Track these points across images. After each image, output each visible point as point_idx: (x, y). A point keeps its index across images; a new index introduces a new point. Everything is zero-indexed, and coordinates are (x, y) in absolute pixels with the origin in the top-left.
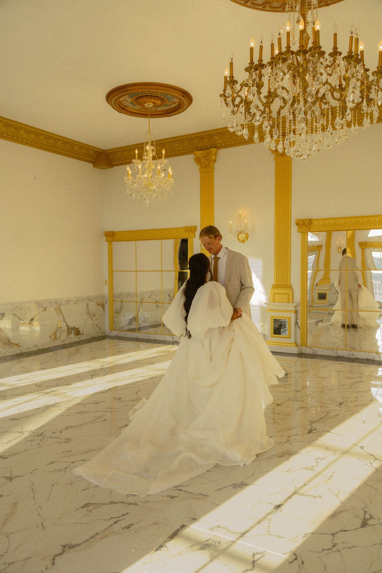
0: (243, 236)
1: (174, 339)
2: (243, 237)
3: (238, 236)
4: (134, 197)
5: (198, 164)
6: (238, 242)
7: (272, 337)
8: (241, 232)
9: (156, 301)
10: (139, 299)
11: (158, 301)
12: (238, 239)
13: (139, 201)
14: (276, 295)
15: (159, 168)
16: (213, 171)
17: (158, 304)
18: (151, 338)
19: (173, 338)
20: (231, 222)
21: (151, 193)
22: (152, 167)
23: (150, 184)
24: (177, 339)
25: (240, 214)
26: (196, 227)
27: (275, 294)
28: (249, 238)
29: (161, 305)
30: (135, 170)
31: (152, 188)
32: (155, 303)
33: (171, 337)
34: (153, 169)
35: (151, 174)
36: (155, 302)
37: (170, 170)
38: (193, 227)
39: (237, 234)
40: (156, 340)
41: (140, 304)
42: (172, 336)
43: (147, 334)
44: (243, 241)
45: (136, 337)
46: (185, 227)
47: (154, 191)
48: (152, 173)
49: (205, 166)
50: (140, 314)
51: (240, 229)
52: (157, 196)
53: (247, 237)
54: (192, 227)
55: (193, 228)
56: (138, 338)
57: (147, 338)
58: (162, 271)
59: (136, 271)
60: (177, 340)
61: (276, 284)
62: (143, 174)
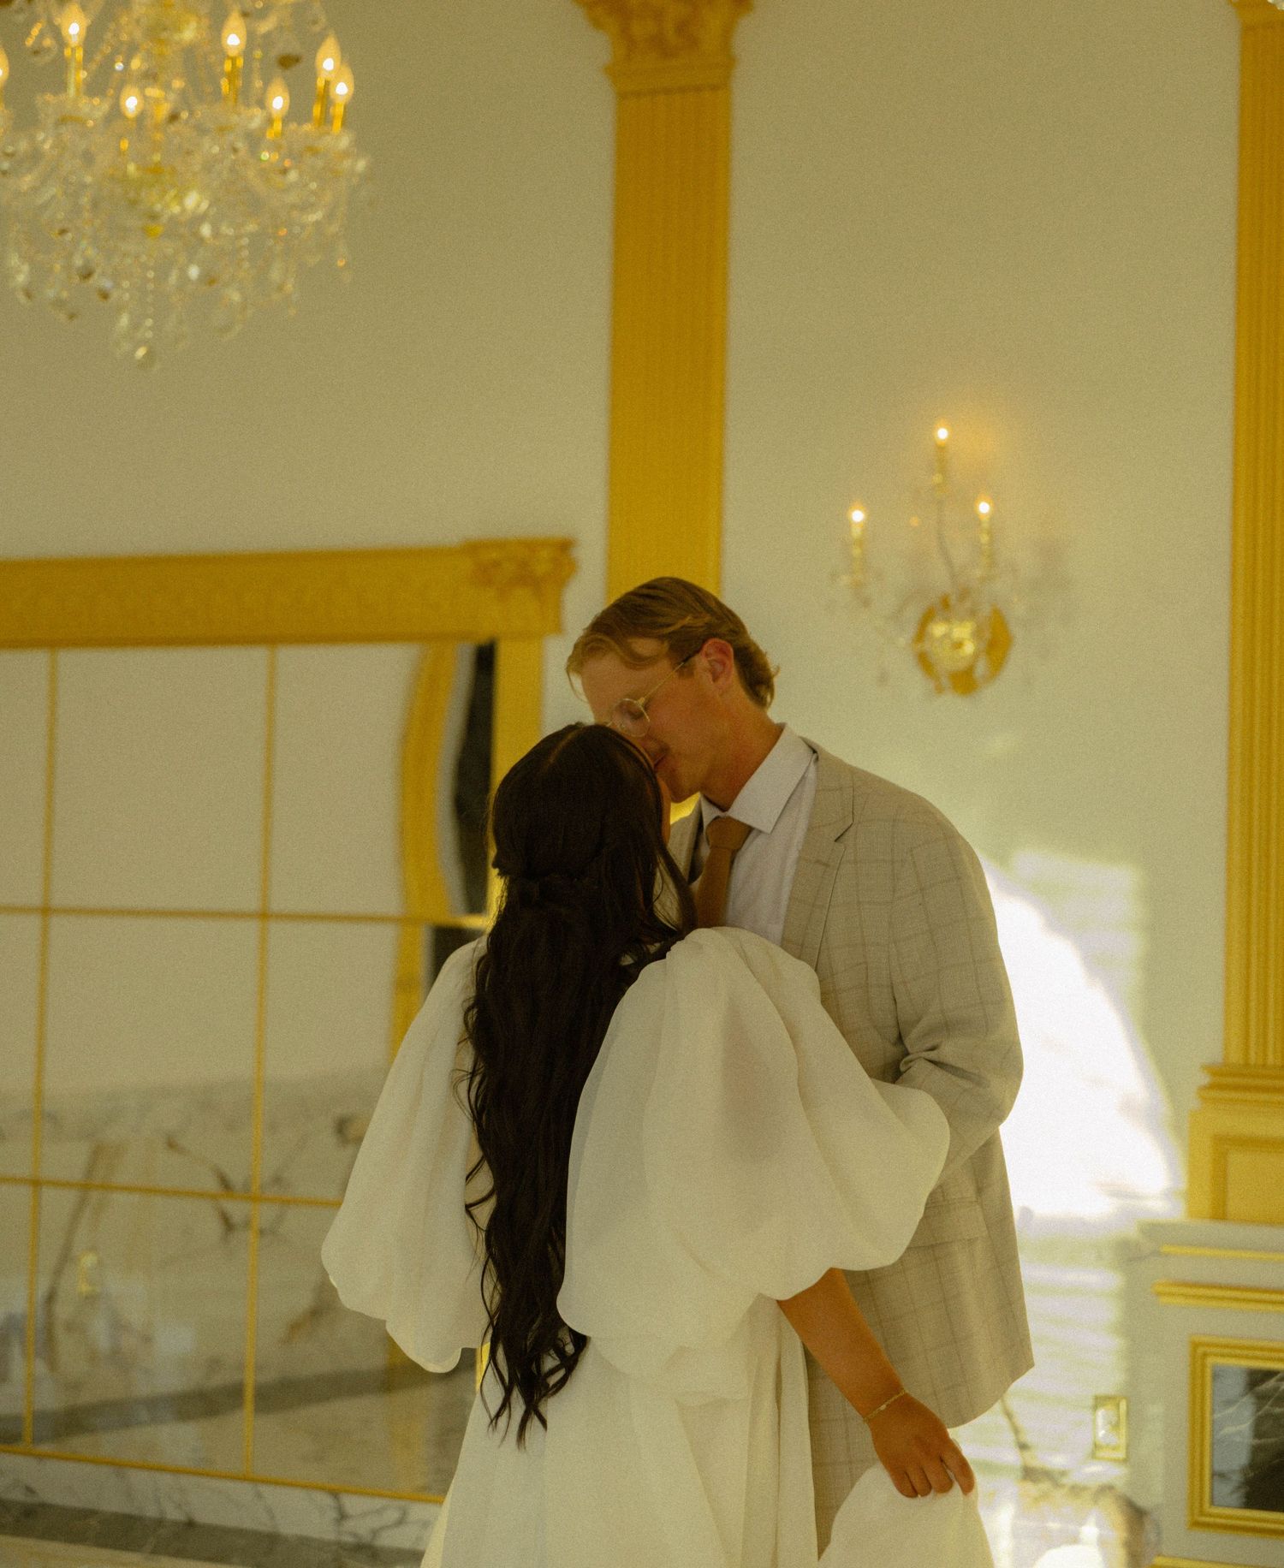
0: (963, 631)
1: (349, 1525)
2: (958, 645)
3: (921, 633)
4: (21, 278)
5: (597, 24)
6: (915, 682)
7: (1196, 1524)
8: (945, 603)
9: (225, 1184)
10: (68, 1159)
11: (236, 1178)
12: (925, 662)
13: (62, 317)
14: (1239, 1161)
15: (233, 40)
16: (722, 85)
17: (236, 1210)
18: (151, 1512)
19: (342, 1516)
20: (858, 516)
21: (169, 248)
22: (176, 37)
23: (157, 170)
24: (373, 1522)
25: (941, 448)
26: (564, 547)
27: (1224, 1145)
28: (1016, 656)
29: (263, 1214)
30: (36, 53)
31: (176, 209)
32: (213, 1197)
33: (327, 1500)
34: (189, 52)
35: (167, 87)
36: (211, 1185)
37: (328, 63)
38: (544, 543)
39: (913, 614)
40: (190, 1524)
41: (82, 1204)
42: (335, 1494)
43: (119, 1466)
44: (964, 682)
45: (18, 1496)
46: (472, 548)
47: (185, 231)
48: (178, 84)
49: (658, 44)
50: (77, 1284)
51: (940, 579)
52: (209, 279)
53: (996, 643)
54: (532, 545)
55: (544, 554)
56: (43, 1505)
57: (112, 1503)
58: (264, 915)
59: (46, 911)
60: (375, 1533)
61: (1236, 1057)
62: (103, 83)
